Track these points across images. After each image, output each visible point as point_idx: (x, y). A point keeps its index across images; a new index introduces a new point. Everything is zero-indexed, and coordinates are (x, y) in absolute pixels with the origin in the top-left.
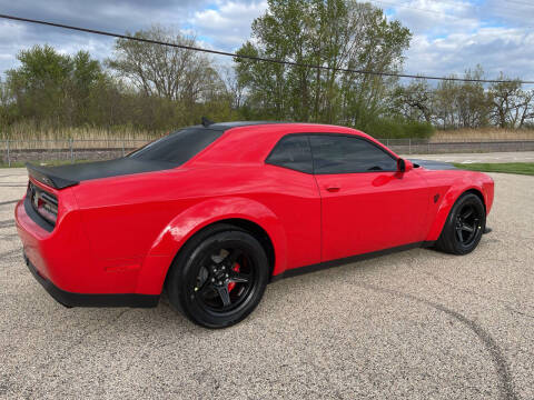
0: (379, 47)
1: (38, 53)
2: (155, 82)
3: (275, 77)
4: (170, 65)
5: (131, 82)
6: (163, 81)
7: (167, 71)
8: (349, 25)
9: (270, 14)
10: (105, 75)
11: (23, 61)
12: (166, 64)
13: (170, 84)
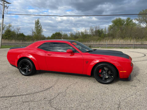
1: (117, 20)
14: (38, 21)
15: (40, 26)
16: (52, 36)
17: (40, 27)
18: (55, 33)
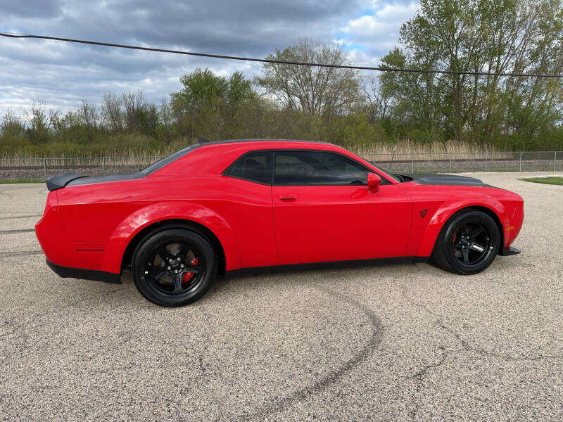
0: (556, 42)
1: (198, 76)
2: (300, 97)
3: (424, 84)
4: (315, 78)
5: (278, 99)
6: (307, 96)
7: (312, 85)
8: (518, 19)
9: (422, 15)
10: (255, 94)
11: (185, 83)
12: (311, 79)
13: (314, 99)
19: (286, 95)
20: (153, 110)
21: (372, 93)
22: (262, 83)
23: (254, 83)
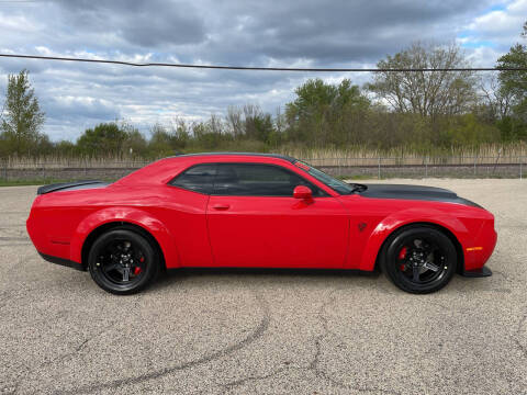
1: (310, 86)
2: (412, 100)
5: (389, 102)
6: (418, 98)
11: (299, 93)
12: (424, 80)
13: (426, 100)
14: (22, 80)
15: (28, 98)
16: (83, 141)
17: (31, 102)
18: (94, 128)
19: (397, 99)
20: (269, 118)
21: (491, 92)
22: (372, 88)
23: (364, 88)
